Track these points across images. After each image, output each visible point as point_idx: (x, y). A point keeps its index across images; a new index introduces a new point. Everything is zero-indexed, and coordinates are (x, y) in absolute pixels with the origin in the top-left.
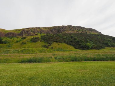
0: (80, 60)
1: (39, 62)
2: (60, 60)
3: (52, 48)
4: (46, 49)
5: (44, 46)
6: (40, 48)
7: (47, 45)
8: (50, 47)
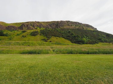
0: (76, 53)
1: (39, 53)
2: (57, 52)
3: (51, 42)
4: (45, 42)
5: (43, 40)
6: (39, 42)
7: (46, 39)
8: (49, 41)
